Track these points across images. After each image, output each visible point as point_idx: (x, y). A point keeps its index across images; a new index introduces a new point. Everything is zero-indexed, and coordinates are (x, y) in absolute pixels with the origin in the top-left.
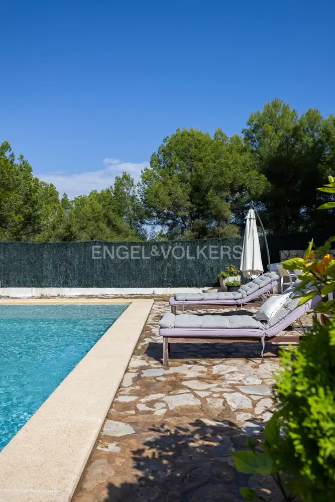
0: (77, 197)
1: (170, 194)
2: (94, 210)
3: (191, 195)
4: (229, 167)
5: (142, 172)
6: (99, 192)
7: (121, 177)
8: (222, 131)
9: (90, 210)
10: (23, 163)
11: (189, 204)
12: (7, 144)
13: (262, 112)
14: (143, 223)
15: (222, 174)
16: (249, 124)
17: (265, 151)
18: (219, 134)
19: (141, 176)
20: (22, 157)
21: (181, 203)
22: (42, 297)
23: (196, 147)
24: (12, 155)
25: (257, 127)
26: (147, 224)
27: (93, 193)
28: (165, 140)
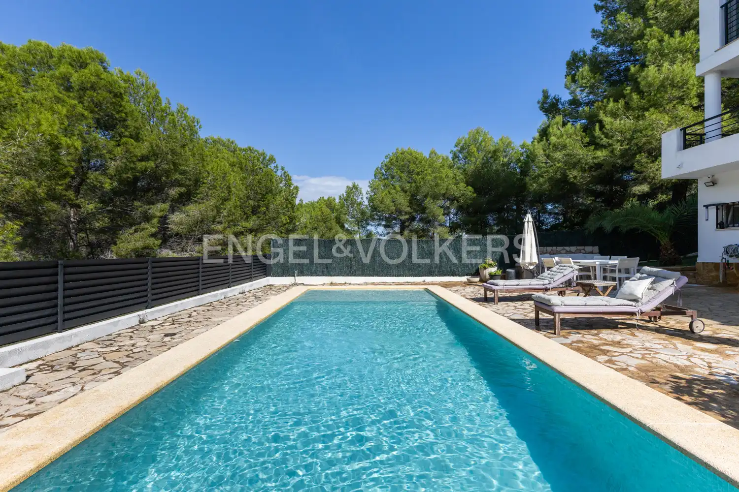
0: (307, 202)
1: (393, 202)
2: (322, 213)
3: (411, 203)
4: (443, 180)
5: (369, 182)
6: (326, 198)
7: (351, 186)
8: (436, 151)
9: (320, 213)
10: (285, 173)
11: (409, 209)
12: (273, 156)
13: (467, 137)
14: (368, 224)
15: (437, 185)
16: (456, 146)
17: (471, 168)
18: (433, 153)
19: (369, 186)
20: (283, 169)
21: (403, 208)
22: (331, 284)
23: (414, 163)
24: (277, 167)
25: (462, 149)
26: (372, 225)
27: (322, 199)
28: (386, 157)
